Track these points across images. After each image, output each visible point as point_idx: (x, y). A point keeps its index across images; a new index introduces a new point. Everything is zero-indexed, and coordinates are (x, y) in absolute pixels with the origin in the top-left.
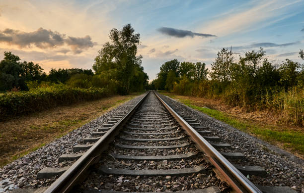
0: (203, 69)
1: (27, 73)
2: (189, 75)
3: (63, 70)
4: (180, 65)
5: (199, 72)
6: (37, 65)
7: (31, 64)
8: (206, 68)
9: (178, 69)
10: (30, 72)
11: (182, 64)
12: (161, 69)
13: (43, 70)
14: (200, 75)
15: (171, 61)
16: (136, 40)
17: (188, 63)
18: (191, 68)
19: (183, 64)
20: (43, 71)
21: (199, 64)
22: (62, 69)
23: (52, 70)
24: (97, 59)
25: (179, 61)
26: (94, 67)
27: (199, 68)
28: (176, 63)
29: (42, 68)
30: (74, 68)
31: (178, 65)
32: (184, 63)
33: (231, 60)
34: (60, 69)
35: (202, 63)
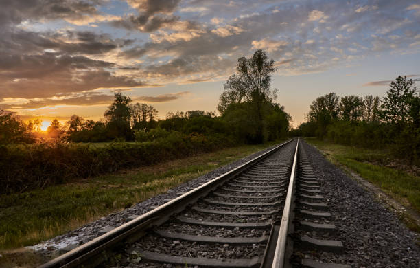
0: (376, 106)
2: (355, 115)
4: (340, 101)
5: (370, 110)
9: (336, 106)
11: (343, 99)
12: (311, 107)
14: (372, 114)
15: (327, 96)
17: (353, 97)
18: (357, 104)
19: (345, 100)
21: (370, 98)
24: (222, 98)
25: (337, 95)
26: (220, 108)
27: (369, 104)
28: (334, 98)
31: (337, 100)
32: (346, 97)
33: (412, 93)
35: (374, 96)
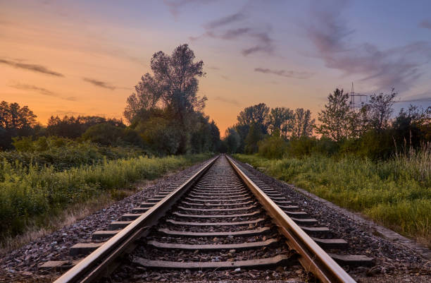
0: (306, 121)
1: (7, 123)
2: (285, 129)
3: (72, 119)
4: (269, 113)
5: (300, 125)
6: (26, 109)
7: (15, 106)
8: (312, 119)
9: (266, 118)
10: (13, 121)
11: (273, 111)
12: (239, 118)
13: (36, 116)
14: (302, 129)
15: (256, 106)
16: (197, 69)
17: (283, 109)
18: (287, 118)
19: (275, 112)
20: (37, 120)
21: (301, 111)
22: (69, 117)
23: (52, 117)
24: (131, 100)
26: (126, 114)
27: (300, 118)
28: (264, 110)
29: (34, 114)
30: (91, 116)
31: (267, 112)
32: (277, 109)
34: (66, 117)
35: (305, 110)
